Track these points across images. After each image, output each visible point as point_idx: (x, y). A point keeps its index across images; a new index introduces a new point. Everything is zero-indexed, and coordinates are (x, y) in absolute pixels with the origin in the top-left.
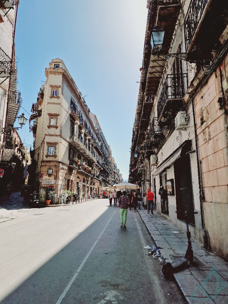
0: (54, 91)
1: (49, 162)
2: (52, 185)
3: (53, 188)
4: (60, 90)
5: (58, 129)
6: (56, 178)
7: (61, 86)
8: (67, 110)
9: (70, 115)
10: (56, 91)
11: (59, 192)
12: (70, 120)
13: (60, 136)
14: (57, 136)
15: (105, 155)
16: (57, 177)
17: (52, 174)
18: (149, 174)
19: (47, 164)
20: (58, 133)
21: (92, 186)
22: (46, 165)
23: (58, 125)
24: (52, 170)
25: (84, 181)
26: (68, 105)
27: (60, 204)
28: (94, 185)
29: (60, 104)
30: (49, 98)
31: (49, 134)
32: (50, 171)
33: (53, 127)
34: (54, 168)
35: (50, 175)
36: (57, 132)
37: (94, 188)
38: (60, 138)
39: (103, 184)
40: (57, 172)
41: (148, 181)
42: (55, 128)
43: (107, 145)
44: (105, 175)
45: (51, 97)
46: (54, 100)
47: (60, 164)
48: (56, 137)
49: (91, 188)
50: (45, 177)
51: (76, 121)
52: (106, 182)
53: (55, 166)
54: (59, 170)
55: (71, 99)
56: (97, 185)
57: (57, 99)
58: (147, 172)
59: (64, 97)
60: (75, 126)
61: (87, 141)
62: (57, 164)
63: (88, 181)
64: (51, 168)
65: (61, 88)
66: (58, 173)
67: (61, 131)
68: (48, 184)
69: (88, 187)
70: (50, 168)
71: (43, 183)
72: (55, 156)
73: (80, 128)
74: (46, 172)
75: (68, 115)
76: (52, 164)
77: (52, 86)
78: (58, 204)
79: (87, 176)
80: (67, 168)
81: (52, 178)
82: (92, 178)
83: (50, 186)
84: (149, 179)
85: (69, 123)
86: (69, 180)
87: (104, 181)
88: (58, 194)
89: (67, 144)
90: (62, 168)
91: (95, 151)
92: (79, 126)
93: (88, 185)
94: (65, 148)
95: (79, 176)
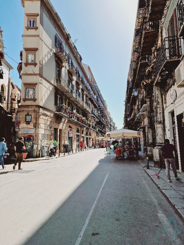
0: (30, 21)
1: (28, 106)
2: (31, 135)
3: (32, 138)
4: (38, 18)
5: (37, 66)
6: (36, 126)
7: (39, 14)
8: (51, 47)
9: (55, 54)
10: (34, 21)
11: (40, 142)
12: (56, 61)
13: (41, 75)
14: (36, 75)
15: (101, 109)
16: (37, 124)
17: (31, 121)
18: (161, 111)
19: (24, 109)
20: (37, 72)
21: (89, 137)
22: (23, 111)
23: (37, 62)
24: (30, 116)
25: (78, 131)
26: (51, 41)
27: (42, 157)
28: (90, 135)
29: (38, 36)
30: (26, 30)
31: (26, 73)
32: (28, 118)
33: (31, 64)
34: (33, 115)
35: (28, 123)
36: (36, 70)
37: (90, 138)
38: (40, 78)
39: (100, 134)
40: (37, 119)
41: (160, 123)
42: (33, 66)
43: (103, 99)
44: (102, 126)
45: (28, 28)
46: (32, 32)
47: (41, 109)
48: (35, 77)
49: (87, 138)
50: (23, 125)
51: (64, 64)
52: (103, 133)
53: (34, 111)
54: (39, 116)
55: (56, 36)
56: (94, 135)
57: (34, 30)
58: (159, 109)
59: (44, 29)
60: (63, 69)
61: (80, 90)
62: (37, 109)
63: (83, 131)
64: (30, 114)
65: (39, 17)
66: (39, 119)
67: (41, 69)
68: (26, 133)
69: (83, 137)
70: (28, 114)
71: (20, 133)
72: (35, 100)
73: (70, 73)
74: (23, 119)
75: (52, 54)
76: (30, 109)
77: (28, 15)
78: (39, 157)
79: (82, 127)
80: (52, 115)
81: (31, 126)
82: (87, 128)
83: (29, 136)
84: (162, 120)
85: (54, 64)
86: (56, 130)
87: (101, 132)
88: (39, 146)
89: (51, 88)
90: (44, 114)
91: (89, 102)
92: (68, 71)
93: (83, 135)
94: (49, 92)
95: (71, 125)
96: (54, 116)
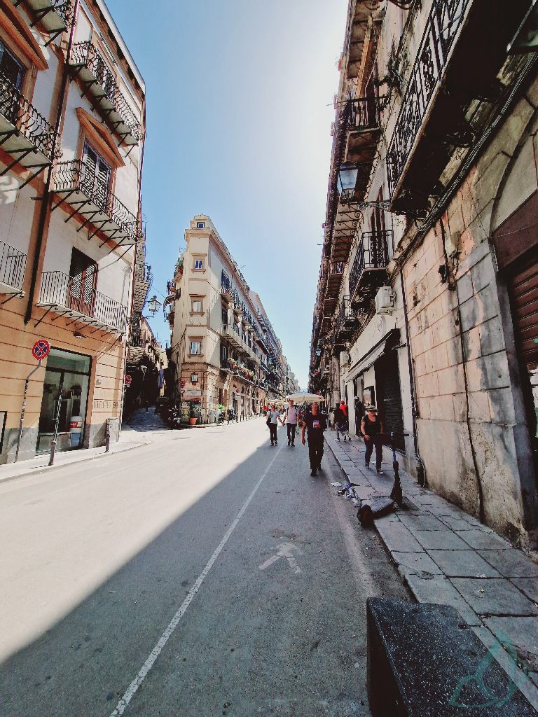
0: (197, 262)
1: (193, 363)
2: (198, 397)
3: (199, 401)
4: (206, 258)
5: (204, 316)
6: (203, 387)
7: (208, 254)
8: (217, 289)
9: (221, 295)
10: (200, 262)
11: (208, 407)
12: (222, 304)
13: (208, 326)
14: (203, 326)
16: (204, 385)
17: (197, 382)
18: (338, 379)
19: (190, 367)
20: (205, 323)
21: (256, 398)
22: (188, 369)
23: (204, 310)
24: (197, 376)
25: (243, 392)
26: (218, 281)
27: (210, 423)
28: (257, 396)
29: (207, 280)
30: (191, 273)
31: (191, 324)
32: (195, 378)
33: (197, 313)
34: (200, 374)
35: (194, 383)
36: (203, 320)
38: (207, 330)
39: (271, 394)
40: (204, 378)
41: (336, 389)
42: (200, 316)
45: (193, 271)
46: (199, 275)
47: (209, 367)
48: (201, 328)
50: (188, 385)
51: (229, 305)
52: (274, 393)
53: (202, 370)
54: (207, 376)
55: (223, 273)
56: (262, 395)
57: (201, 273)
58: (336, 376)
59: (212, 270)
60: (229, 311)
61: (246, 333)
62: (204, 367)
63: (248, 391)
64: (196, 373)
66: (206, 380)
67: (209, 319)
68: (193, 395)
69: (249, 400)
70: (194, 373)
71: (185, 395)
72: (201, 356)
73: (236, 314)
74: (188, 379)
75: (218, 295)
76: (196, 367)
77: (194, 255)
78: (207, 424)
79: (247, 384)
80: (217, 373)
81: (198, 387)
82: (254, 387)
83: (195, 399)
84: (338, 387)
85: (220, 307)
86: (221, 390)
87: (272, 391)
88: (208, 410)
89: (217, 338)
90: (211, 373)
91: (257, 347)
92: (234, 311)
93: (249, 397)
94: (215, 344)
95: (236, 384)
96: (220, 374)
